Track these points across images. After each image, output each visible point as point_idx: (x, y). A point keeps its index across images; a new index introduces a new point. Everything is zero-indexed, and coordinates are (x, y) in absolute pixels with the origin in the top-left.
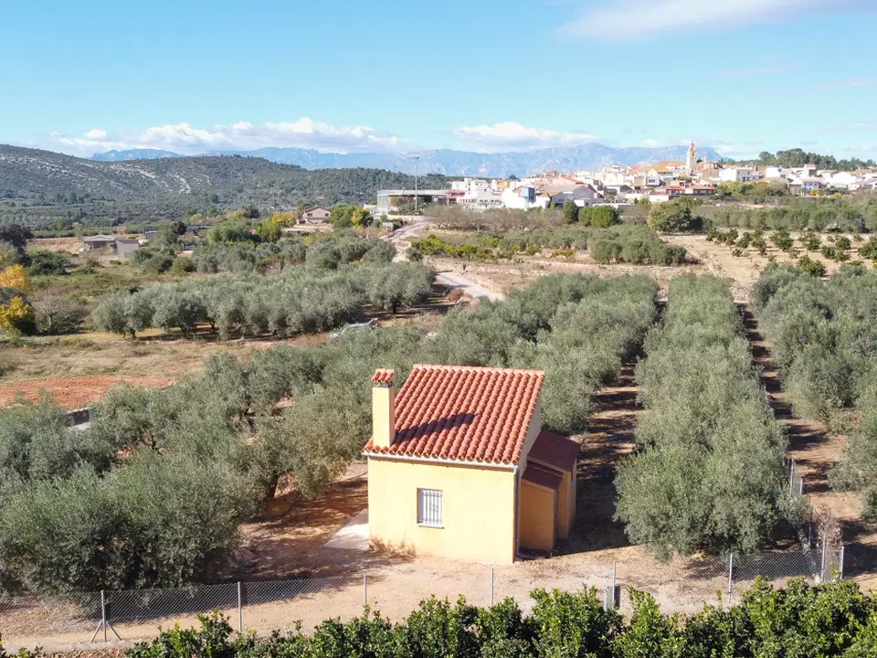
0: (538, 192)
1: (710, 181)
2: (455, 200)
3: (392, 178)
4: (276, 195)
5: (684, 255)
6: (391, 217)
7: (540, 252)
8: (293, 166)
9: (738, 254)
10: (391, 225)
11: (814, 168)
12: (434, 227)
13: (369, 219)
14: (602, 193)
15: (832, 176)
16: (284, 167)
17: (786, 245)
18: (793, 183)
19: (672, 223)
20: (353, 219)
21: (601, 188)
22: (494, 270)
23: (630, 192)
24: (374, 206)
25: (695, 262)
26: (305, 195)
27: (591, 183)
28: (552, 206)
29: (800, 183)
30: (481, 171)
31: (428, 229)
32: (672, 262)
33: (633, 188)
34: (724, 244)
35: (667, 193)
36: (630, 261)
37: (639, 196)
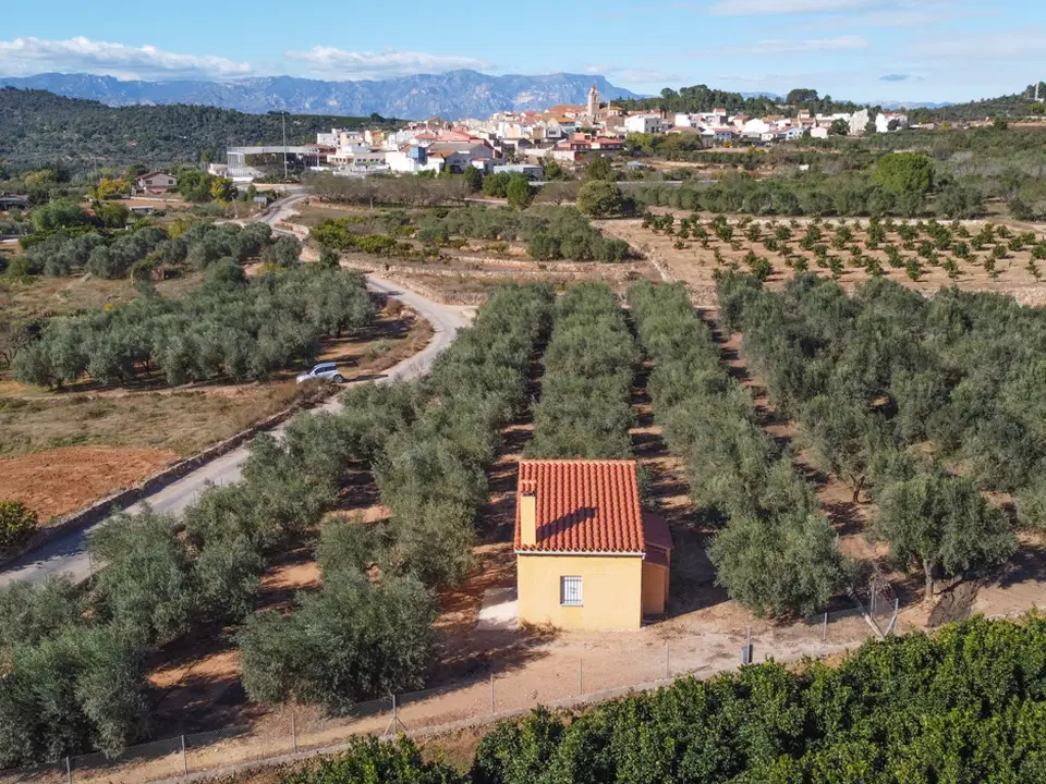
0: (429, 152)
1: (616, 132)
2: (326, 158)
3: (224, 118)
4: (71, 140)
5: (626, 250)
6: (260, 187)
7: (467, 245)
8: (89, 102)
9: (679, 246)
10: (264, 199)
11: (724, 114)
12: (314, 200)
13: (233, 191)
14: (499, 149)
15: (744, 123)
16: (77, 103)
17: (726, 235)
18: (705, 133)
19: (603, 207)
20: (213, 191)
21: (498, 143)
22: (423, 271)
23: (530, 148)
24: (223, 166)
25: (638, 257)
26: (111, 141)
27: (486, 137)
28: (447, 169)
29: (712, 133)
30: (331, 103)
31: (307, 203)
32: (614, 257)
33: (533, 142)
34: (661, 232)
35: (572, 149)
36: (570, 257)
37: (541, 152)
